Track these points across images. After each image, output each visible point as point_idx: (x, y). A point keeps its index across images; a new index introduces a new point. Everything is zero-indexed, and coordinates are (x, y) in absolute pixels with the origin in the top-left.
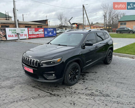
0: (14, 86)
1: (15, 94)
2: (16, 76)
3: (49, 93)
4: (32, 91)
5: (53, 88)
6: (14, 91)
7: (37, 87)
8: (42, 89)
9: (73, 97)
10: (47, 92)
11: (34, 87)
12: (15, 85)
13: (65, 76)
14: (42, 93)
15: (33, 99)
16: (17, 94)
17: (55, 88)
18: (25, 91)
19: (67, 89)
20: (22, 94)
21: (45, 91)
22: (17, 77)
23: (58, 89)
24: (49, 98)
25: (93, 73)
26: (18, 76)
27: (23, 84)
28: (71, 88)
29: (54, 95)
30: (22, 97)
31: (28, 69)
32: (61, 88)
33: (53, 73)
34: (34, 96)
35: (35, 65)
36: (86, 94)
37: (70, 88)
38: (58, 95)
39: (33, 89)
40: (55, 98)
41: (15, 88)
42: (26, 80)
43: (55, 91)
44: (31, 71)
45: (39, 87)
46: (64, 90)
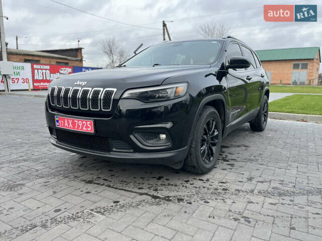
0: (21, 182)
1: (32, 204)
2: (21, 158)
3: (147, 194)
4: (88, 193)
5: (153, 182)
6: (24, 197)
7: (101, 181)
8: (119, 185)
9: (229, 202)
10: (141, 194)
11: (90, 182)
12: (23, 179)
14: (125, 197)
15: (103, 214)
16: (39, 205)
17: (160, 182)
18: (63, 193)
19: (198, 183)
20: (55, 203)
22: (25, 160)
23: (169, 185)
24: (155, 208)
27: (48, 176)
28: (208, 180)
29: (168, 199)
30: (59, 210)
31: (74, 124)
32: (178, 182)
34: (103, 204)
35: (101, 107)
37: (202, 180)
38: (180, 200)
39: (90, 187)
40: (173, 207)
41: (25, 189)
43: (163, 188)
45: (106, 183)
46: (188, 185)
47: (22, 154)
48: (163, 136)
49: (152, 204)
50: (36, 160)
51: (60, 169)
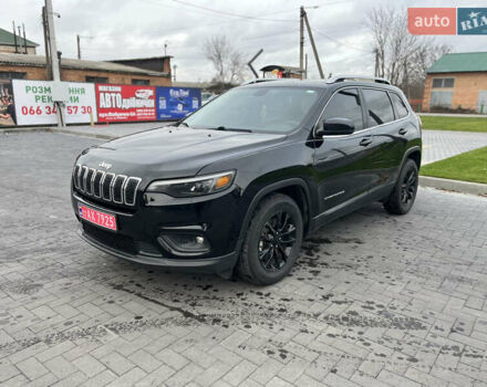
0: (40, 282)
1: (42, 313)
2: (49, 247)
3: (179, 310)
4: (111, 302)
5: (196, 292)
6: (37, 302)
7: (132, 287)
8: (151, 295)
9: (276, 328)
10: (172, 309)
11: (119, 287)
12: (43, 278)
13: (243, 243)
14: (152, 311)
15: (117, 332)
16: (52, 314)
17: (205, 294)
18: (81, 301)
19: (253, 298)
20: (69, 312)
21: (163, 305)
22: (53, 250)
23: (214, 298)
24: (180, 330)
25: (347, 241)
26: (54, 245)
27: (73, 275)
28: (268, 295)
29: (201, 318)
30: (71, 323)
31: (96, 216)
32: (227, 295)
33: (199, 233)
34: (121, 319)
36: (326, 318)
37: (261, 294)
38: (217, 321)
39: (116, 294)
40: (203, 329)
41: (41, 291)
42: (87, 263)
43: (204, 302)
44: (107, 221)
45: (138, 290)
46: (238, 300)
47: (51, 240)
48: (201, 239)
49: (179, 324)
50: (67, 250)
51: (91, 265)
